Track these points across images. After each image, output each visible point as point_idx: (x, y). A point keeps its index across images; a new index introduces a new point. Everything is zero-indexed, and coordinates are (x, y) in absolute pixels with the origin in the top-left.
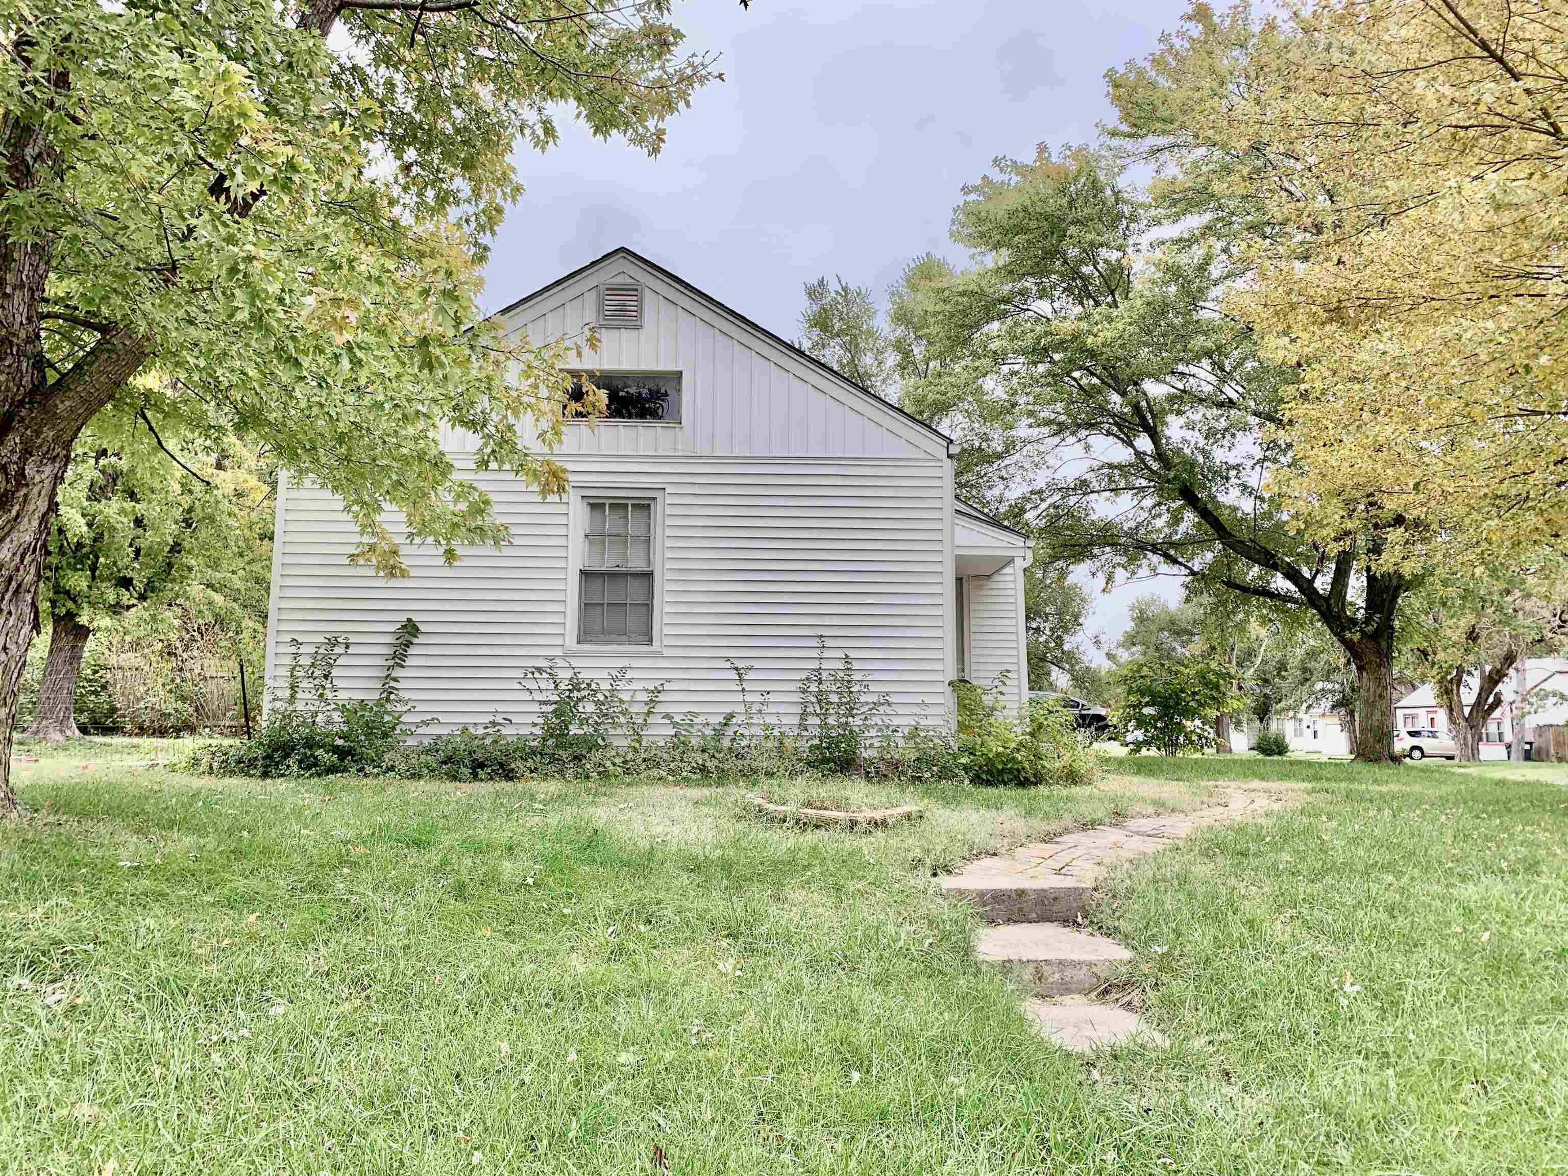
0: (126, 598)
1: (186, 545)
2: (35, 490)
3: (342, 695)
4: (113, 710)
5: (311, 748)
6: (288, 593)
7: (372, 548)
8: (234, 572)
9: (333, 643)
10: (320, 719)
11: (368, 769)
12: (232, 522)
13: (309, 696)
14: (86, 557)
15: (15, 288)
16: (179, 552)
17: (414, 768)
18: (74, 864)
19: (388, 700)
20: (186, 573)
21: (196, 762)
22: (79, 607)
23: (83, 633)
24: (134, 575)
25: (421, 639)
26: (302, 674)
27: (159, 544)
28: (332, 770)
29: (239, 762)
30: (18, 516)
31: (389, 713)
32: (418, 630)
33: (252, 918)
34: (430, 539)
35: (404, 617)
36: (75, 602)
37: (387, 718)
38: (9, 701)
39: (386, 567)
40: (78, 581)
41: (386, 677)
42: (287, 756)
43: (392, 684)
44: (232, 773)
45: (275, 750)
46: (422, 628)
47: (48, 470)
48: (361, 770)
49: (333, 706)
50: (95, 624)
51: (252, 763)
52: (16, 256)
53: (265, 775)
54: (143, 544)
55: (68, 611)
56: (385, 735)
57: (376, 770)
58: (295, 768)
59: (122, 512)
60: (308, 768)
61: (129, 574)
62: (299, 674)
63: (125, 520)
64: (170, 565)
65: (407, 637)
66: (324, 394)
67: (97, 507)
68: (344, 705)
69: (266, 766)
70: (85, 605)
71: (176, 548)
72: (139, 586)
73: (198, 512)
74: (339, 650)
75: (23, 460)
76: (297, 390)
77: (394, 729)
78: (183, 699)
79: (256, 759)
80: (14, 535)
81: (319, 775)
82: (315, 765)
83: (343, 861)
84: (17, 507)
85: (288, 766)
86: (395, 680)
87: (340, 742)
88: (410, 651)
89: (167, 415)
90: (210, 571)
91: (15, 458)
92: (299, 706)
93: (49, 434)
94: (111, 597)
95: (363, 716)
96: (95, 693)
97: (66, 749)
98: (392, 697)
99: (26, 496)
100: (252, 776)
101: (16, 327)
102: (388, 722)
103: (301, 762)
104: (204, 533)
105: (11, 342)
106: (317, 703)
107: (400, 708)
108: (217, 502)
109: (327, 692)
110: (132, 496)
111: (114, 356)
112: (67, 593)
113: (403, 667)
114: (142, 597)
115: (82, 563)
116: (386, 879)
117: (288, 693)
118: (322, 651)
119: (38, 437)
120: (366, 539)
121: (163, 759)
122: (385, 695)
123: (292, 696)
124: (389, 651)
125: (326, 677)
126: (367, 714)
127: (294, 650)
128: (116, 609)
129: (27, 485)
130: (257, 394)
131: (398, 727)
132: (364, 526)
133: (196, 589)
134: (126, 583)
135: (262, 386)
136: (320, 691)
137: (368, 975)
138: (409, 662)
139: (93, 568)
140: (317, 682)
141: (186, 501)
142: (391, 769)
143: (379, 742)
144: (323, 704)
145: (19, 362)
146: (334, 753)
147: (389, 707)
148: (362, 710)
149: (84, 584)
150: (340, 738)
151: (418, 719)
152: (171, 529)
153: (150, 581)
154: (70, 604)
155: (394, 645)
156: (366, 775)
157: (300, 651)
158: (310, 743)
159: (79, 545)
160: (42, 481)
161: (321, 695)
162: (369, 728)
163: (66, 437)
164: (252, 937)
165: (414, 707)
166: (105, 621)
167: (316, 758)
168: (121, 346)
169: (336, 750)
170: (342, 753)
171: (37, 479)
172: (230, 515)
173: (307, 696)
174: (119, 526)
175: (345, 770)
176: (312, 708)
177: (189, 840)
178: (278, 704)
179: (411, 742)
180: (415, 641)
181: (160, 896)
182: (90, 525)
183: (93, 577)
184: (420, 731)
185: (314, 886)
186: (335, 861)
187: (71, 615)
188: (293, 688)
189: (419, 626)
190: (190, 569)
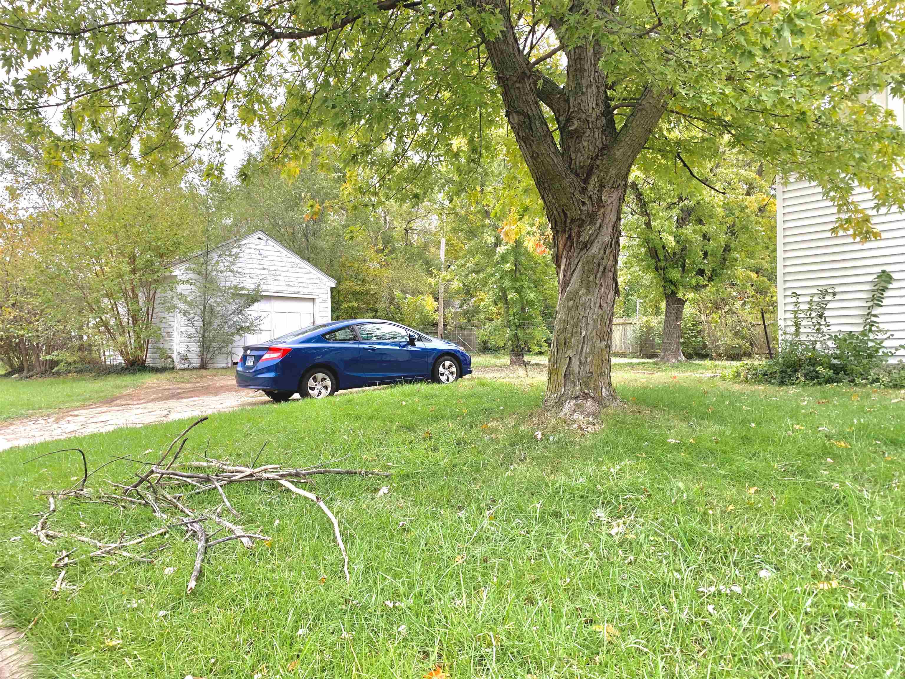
0: (702, 281)
1: (732, 245)
2: (609, 208)
3: (834, 329)
4: (705, 346)
5: (813, 365)
6: (789, 262)
7: (848, 221)
8: (763, 259)
9: (824, 293)
10: (818, 345)
11: (858, 381)
12: (759, 228)
13: (809, 330)
14: (678, 260)
15: (587, 87)
16: (729, 250)
17: (895, 380)
18: (640, 438)
19: (870, 330)
20: (734, 263)
21: (738, 374)
22: (677, 289)
23: (681, 302)
24: (705, 267)
25: (895, 285)
26: (802, 315)
27: (717, 247)
28: (830, 380)
29: (765, 374)
30: (600, 226)
31: (872, 341)
32: (891, 278)
33: (752, 491)
34: (895, 208)
35: (879, 270)
36: (675, 286)
37: (870, 344)
38: (606, 338)
39: (861, 233)
40: (675, 274)
41: (868, 314)
42: (796, 371)
43: (873, 319)
44: (760, 382)
45: (788, 367)
46: (895, 276)
47: (615, 195)
48: (853, 381)
49: (828, 337)
50: (686, 297)
51: (772, 375)
52: (586, 68)
53: (782, 383)
54: (709, 248)
55: (672, 291)
56: (870, 356)
57: (864, 381)
58: (803, 379)
59: (695, 231)
60: (812, 379)
61: (702, 267)
62: (800, 316)
63: (697, 236)
64: (725, 259)
65: (883, 284)
66: (780, 83)
67: (680, 230)
68: (836, 336)
69: (782, 378)
70: (680, 287)
71: (727, 249)
72: (708, 273)
73: (738, 225)
74: (828, 298)
75: (600, 191)
76: (763, 94)
77: (877, 351)
78: (743, 338)
79: (775, 372)
80: (600, 238)
81: (820, 384)
82: (817, 377)
83: (826, 452)
84: (599, 221)
85: (798, 378)
86: (875, 316)
87: (836, 362)
88: (886, 294)
89: (692, 153)
90: (748, 260)
91: (596, 191)
92: (803, 338)
93: (613, 172)
94: (694, 281)
95: (852, 343)
96: (695, 337)
97: (678, 367)
98: (873, 328)
99: (604, 213)
100: (773, 384)
101: (590, 110)
102: (871, 347)
103: (806, 375)
104: (743, 237)
105: (588, 121)
106: (815, 335)
107: (880, 336)
108: (748, 217)
109: (823, 327)
110: (700, 222)
111: (644, 112)
112: (671, 281)
113: (881, 306)
114: (710, 279)
115: (677, 263)
116: (864, 471)
117: (793, 329)
118: (816, 299)
119: (607, 176)
120: (844, 216)
121: (719, 373)
122: (868, 327)
123: (797, 331)
124: (869, 295)
125: (821, 316)
126: (854, 341)
127: (794, 299)
128: (697, 288)
129: (604, 206)
130: (733, 106)
131: (881, 351)
132: (840, 206)
133: (740, 271)
134: (701, 272)
135: (737, 99)
136: (817, 327)
137: (847, 558)
138: (885, 302)
139: (683, 267)
140: (814, 320)
141: (730, 220)
142: (877, 380)
143: (865, 361)
144: (820, 335)
145: (594, 132)
146: (830, 369)
147: (871, 336)
148: (850, 339)
149: (678, 275)
150: (835, 358)
151: (897, 343)
152: (723, 238)
153: (713, 270)
154: (673, 288)
155: (873, 291)
156: (856, 385)
157: (799, 301)
158: (813, 362)
159: (675, 254)
160: (612, 203)
161: (818, 329)
162: (857, 352)
163: (623, 173)
164: (751, 507)
165: (892, 335)
166: (691, 295)
167: (817, 372)
168: (648, 105)
169: (832, 367)
170: (836, 369)
171: (609, 202)
172: (756, 223)
173: (808, 330)
174: (694, 240)
175: (839, 381)
176: (812, 339)
177: (715, 427)
178: (788, 337)
179: (892, 361)
180: (890, 286)
181: (689, 466)
182: (678, 242)
183: (683, 271)
184: (898, 353)
185: (801, 471)
186: (820, 452)
187: (674, 293)
188: (797, 325)
189: (892, 274)
190: (736, 260)
